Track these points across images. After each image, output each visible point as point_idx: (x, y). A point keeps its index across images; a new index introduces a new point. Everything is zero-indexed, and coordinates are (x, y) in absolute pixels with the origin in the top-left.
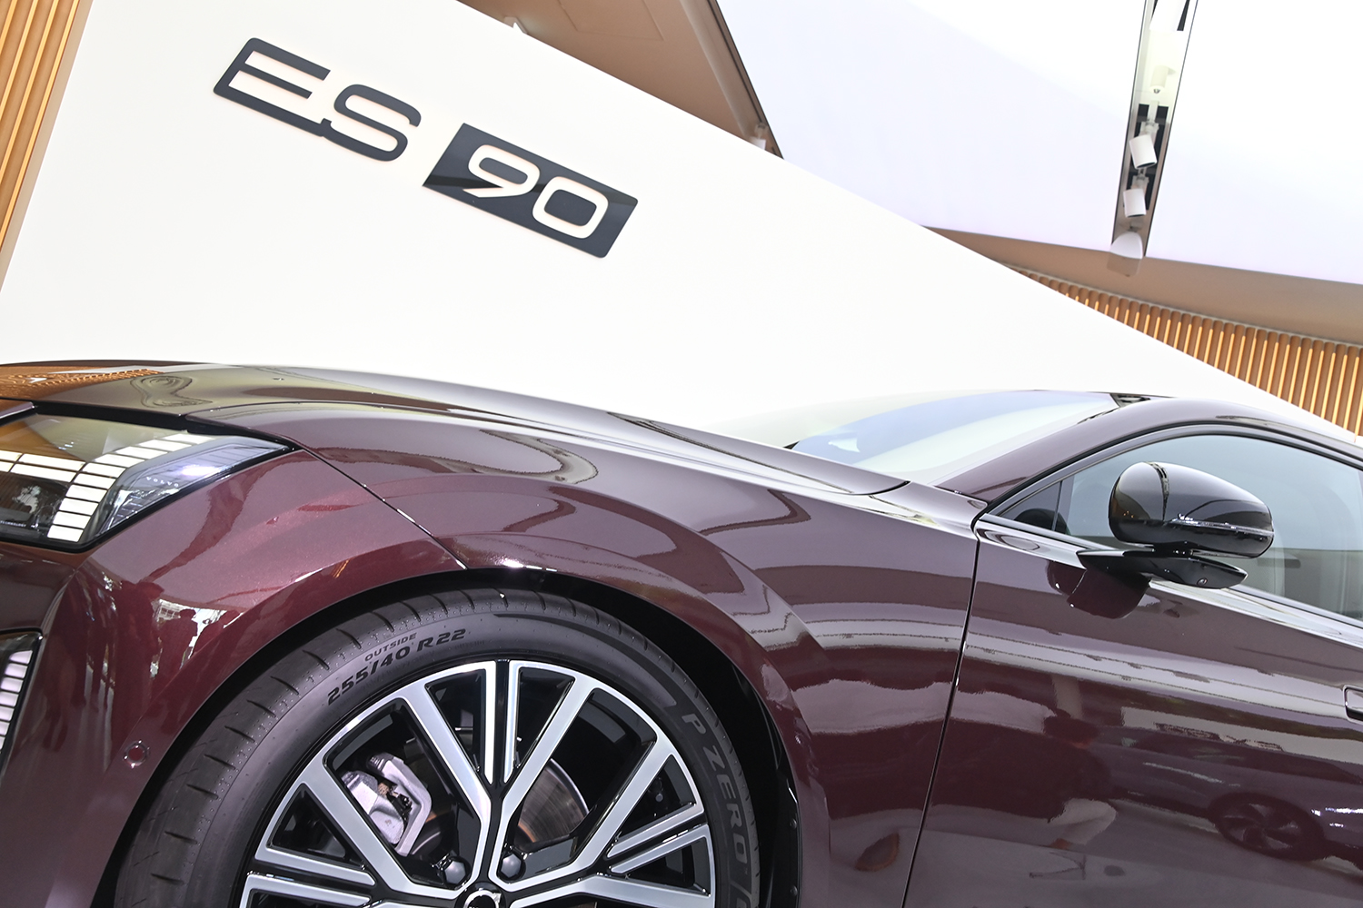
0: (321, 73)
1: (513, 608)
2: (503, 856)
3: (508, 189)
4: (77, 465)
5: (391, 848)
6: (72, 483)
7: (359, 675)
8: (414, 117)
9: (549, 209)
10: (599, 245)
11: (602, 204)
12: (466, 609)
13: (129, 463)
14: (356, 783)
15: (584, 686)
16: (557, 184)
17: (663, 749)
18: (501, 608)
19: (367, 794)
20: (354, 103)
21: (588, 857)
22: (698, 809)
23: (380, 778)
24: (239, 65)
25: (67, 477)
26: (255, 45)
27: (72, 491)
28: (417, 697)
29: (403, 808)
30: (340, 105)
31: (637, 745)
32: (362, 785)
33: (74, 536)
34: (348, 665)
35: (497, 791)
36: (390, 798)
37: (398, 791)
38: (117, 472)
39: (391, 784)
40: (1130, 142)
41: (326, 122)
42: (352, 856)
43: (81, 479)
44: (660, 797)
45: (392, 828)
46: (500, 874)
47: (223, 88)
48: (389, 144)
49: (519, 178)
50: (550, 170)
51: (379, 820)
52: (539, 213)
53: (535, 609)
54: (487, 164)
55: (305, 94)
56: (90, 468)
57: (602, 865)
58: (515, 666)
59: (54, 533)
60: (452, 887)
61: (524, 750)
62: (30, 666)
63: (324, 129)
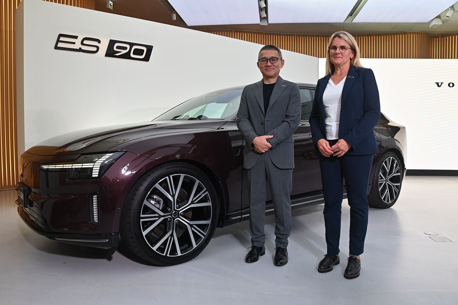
0: (76, 37)
1: (169, 167)
2: (176, 205)
3: (124, 52)
4: (93, 164)
5: (159, 209)
6: (93, 167)
7: (148, 185)
8: (99, 41)
9: (134, 54)
10: (147, 59)
11: (145, 49)
12: (161, 169)
13: (102, 162)
14: (150, 201)
15: (182, 176)
16: (135, 47)
17: (197, 182)
18: (166, 168)
19: (153, 202)
20: (85, 42)
21: (190, 202)
22: (205, 189)
23: (154, 199)
24: (58, 41)
25: (92, 166)
26: (61, 35)
27: (94, 169)
28: (157, 186)
29: (158, 202)
30: (82, 43)
31: (193, 183)
32: (151, 201)
33: (97, 176)
34: (145, 184)
35: (173, 196)
36: (156, 201)
37: (157, 200)
38: (100, 164)
39: (155, 199)
40: (259, 3)
41: (80, 48)
42: (154, 212)
43: (94, 166)
44: (199, 189)
45: (158, 206)
46: (177, 208)
47: (56, 48)
48: (95, 49)
49: (126, 48)
50: (132, 45)
51: (156, 205)
52: (132, 55)
53: (172, 166)
54: (118, 47)
55: (74, 43)
56: (95, 164)
57: (192, 203)
58: (171, 176)
59: (93, 176)
60: (170, 212)
61: (176, 188)
62: (97, 197)
63: (80, 50)
